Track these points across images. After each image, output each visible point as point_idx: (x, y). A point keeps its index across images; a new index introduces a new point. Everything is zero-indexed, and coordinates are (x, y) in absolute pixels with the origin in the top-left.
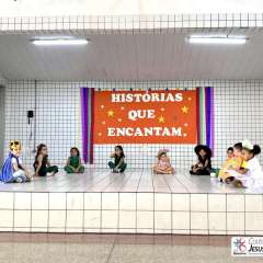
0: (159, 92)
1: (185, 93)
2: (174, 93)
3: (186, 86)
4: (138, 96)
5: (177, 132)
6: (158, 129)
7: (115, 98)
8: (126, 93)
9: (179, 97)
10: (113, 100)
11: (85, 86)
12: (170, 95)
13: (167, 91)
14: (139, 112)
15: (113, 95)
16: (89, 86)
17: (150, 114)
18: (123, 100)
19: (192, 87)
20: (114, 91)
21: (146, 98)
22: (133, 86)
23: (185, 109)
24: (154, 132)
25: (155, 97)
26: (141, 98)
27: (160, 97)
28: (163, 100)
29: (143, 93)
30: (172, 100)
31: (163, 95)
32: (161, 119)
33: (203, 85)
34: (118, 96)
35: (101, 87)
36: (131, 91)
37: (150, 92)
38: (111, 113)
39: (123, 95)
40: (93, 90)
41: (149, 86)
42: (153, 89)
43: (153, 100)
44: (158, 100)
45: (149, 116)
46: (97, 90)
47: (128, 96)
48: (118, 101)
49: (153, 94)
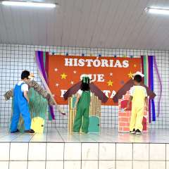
0: (108, 59)
1: (131, 60)
2: (121, 60)
3: (132, 54)
4: (89, 61)
6: (107, 92)
7: (68, 62)
8: (79, 58)
9: (126, 64)
10: (66, 64)
11: (40, 50)
12: (118, 61)
13: (115, 58)
14: (90, 75)
15: (66, 60)
16: (44, 50)
17: (100, 78)
18: (76, 65)
19: (137, 55)
20: (67, 56)
21: (97, 64)
22: (85, 52)
23: (131, 75)
25: (104, 63)
26: (92, 63)
27: (109, 63)
28: (111, 65)
29: (94, 58)
30: (120, 66)
31: (112, 61)
32: (110, 83)
33: (147, 54)
34: (71, 60)
35: (55, 51)
36: (83, 57)
37: (100, 58)
38: (64, 76)
39: (76, 60)
40: (47, 53)
41: (99, 52)
42: (103, 56)
43: (103, 66)
44: (107, 66)
45: (99, 80)
46: (51, 54)
47: (80, 61)
48: (71, 65)
49: (103, 60)
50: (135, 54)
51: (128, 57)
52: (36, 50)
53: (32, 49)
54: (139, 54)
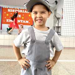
4: (16, 10)
5: (27, 22)
6: (22, 21)
7: (9, 10)
8: (13, 9)
10: (8, 11)
12: (26, 11)
16: (1, 6)
18: (11, 11)
20: (9, 8)
24: (21, 21)
29: (18, 9)
35: (5, 6)
37: (20, 9)
38: (8, 15)
39: (11, 10)
41: (19, 8)
43: (21, 12)
44: (22, 12)
45: (19, 17)
46: (3, 7)
48: (10, 11)
49: (21, 10)
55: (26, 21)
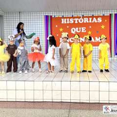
0: (88, 17)
1: (103, 17)
2: (97, 17)
3: (104, 13)
4: (76, 19)
5: (98, 39)
7: (64, 21)
8: (70, 18)
9: (100, 20)
10: (63, 23)
11: (47, 15)
12: (94, 19)
13: (93, 17)
14: (77, 29)
15: (63, 20)
16: (49, 15)
18: (68, 22)
19: (107, 14)
20: (63, 17)
21: (81, 21)
23: (103, 27)
25: (86, 20)
26: (78, 21)
27: (89, 20)
28: (90, 21)
29: (79, 18)
30: (96, 21)
31: (90, 19)
32: (90, 33)
34: (65, 19)
35: (56, 15)
36: (73, 17)
37: (83, 17)
38: (61, 30)
40: (51, 16)
42: (85, 16)
43: (85, 22)
44: (88, 22)
45: (83, 31)
46: (53, 17)
47: (71, 20)
48: (65, 23)
50: (106, 13)
51: (101, 15)
52: (45, 15)
53: (42, 15)
54: (108, 13)
55: (96, 38)
